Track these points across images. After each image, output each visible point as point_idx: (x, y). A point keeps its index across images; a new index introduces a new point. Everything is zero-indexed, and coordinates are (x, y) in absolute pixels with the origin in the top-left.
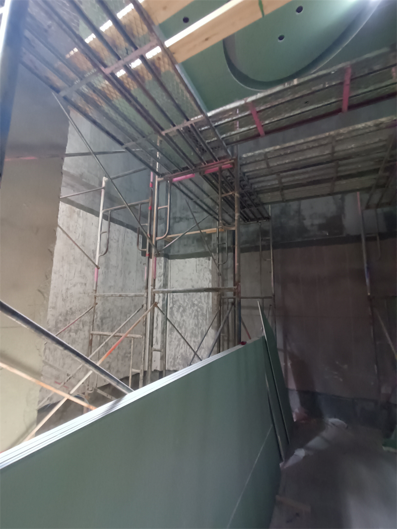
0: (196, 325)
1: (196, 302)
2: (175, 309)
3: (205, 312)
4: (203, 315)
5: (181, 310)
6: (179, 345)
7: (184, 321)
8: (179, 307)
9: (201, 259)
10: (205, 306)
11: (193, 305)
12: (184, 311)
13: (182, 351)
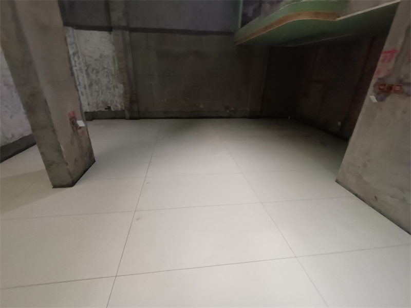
0: (109, 82)
1: (106, 66)
2: (90, 71)
3: (113, 73)
4: (112, 75)
5: (95, 71)
6: (98, 95)
7: (99, 79)
8: (93, 70)
9: (104, 32)
10: (113, 69)
11: (104, 68)
12: (98, 72)
13: (101, 99)
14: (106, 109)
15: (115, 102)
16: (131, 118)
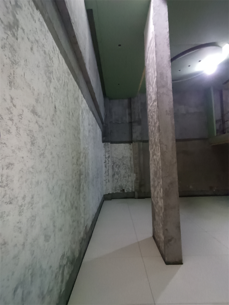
0: (126, 173)
1: (125, 163)
3: (129, 167)
5: (118, 167)
9: (126, 144)
10: (129, 164)
14: (121, 191)
15: (128, 186)
16: (139, 198)
